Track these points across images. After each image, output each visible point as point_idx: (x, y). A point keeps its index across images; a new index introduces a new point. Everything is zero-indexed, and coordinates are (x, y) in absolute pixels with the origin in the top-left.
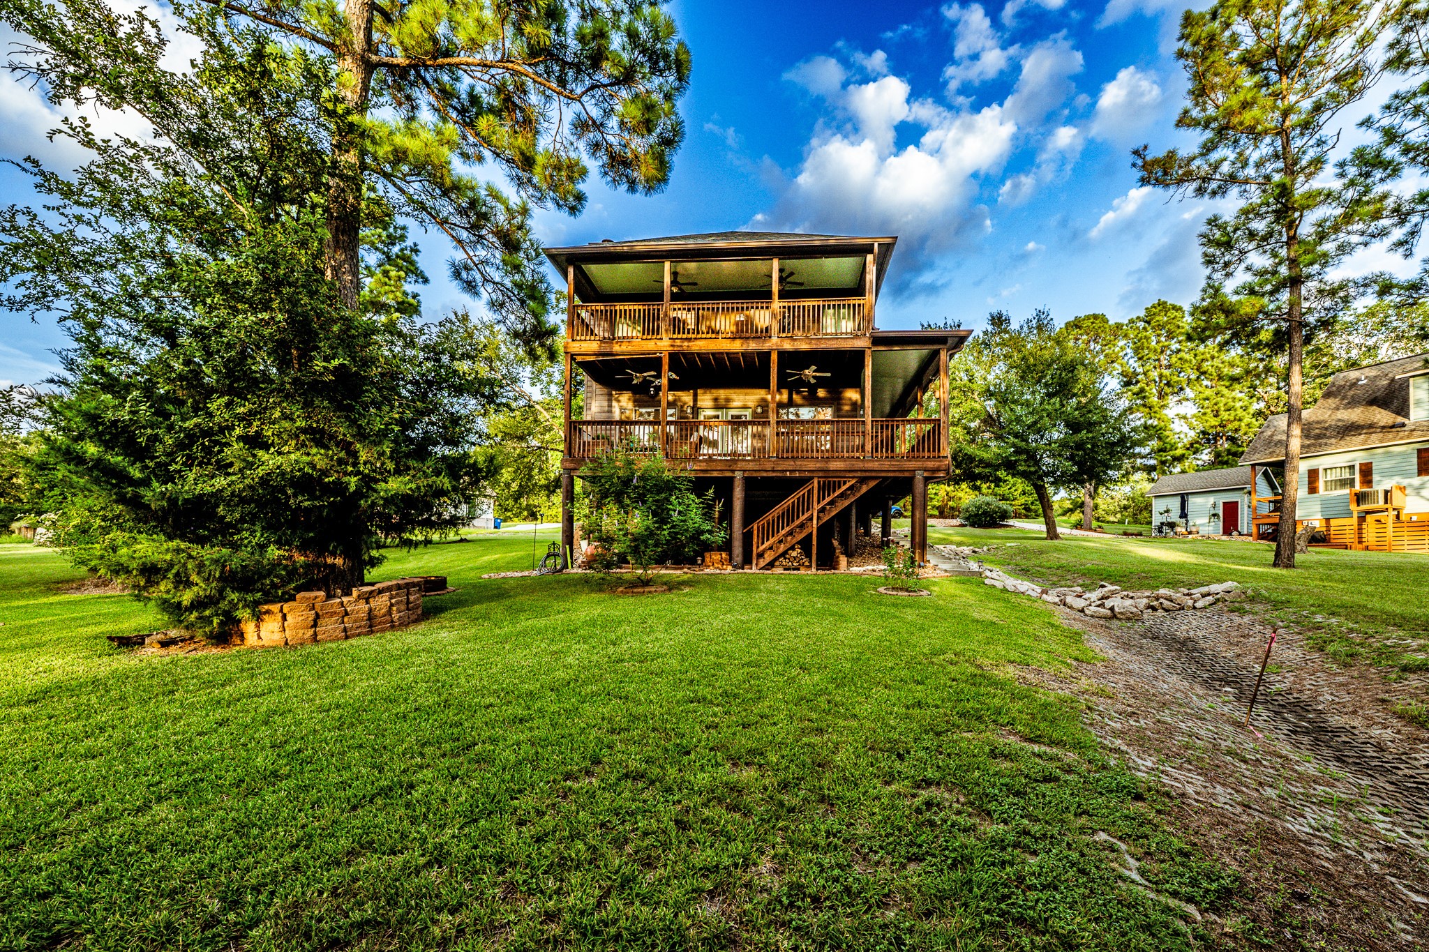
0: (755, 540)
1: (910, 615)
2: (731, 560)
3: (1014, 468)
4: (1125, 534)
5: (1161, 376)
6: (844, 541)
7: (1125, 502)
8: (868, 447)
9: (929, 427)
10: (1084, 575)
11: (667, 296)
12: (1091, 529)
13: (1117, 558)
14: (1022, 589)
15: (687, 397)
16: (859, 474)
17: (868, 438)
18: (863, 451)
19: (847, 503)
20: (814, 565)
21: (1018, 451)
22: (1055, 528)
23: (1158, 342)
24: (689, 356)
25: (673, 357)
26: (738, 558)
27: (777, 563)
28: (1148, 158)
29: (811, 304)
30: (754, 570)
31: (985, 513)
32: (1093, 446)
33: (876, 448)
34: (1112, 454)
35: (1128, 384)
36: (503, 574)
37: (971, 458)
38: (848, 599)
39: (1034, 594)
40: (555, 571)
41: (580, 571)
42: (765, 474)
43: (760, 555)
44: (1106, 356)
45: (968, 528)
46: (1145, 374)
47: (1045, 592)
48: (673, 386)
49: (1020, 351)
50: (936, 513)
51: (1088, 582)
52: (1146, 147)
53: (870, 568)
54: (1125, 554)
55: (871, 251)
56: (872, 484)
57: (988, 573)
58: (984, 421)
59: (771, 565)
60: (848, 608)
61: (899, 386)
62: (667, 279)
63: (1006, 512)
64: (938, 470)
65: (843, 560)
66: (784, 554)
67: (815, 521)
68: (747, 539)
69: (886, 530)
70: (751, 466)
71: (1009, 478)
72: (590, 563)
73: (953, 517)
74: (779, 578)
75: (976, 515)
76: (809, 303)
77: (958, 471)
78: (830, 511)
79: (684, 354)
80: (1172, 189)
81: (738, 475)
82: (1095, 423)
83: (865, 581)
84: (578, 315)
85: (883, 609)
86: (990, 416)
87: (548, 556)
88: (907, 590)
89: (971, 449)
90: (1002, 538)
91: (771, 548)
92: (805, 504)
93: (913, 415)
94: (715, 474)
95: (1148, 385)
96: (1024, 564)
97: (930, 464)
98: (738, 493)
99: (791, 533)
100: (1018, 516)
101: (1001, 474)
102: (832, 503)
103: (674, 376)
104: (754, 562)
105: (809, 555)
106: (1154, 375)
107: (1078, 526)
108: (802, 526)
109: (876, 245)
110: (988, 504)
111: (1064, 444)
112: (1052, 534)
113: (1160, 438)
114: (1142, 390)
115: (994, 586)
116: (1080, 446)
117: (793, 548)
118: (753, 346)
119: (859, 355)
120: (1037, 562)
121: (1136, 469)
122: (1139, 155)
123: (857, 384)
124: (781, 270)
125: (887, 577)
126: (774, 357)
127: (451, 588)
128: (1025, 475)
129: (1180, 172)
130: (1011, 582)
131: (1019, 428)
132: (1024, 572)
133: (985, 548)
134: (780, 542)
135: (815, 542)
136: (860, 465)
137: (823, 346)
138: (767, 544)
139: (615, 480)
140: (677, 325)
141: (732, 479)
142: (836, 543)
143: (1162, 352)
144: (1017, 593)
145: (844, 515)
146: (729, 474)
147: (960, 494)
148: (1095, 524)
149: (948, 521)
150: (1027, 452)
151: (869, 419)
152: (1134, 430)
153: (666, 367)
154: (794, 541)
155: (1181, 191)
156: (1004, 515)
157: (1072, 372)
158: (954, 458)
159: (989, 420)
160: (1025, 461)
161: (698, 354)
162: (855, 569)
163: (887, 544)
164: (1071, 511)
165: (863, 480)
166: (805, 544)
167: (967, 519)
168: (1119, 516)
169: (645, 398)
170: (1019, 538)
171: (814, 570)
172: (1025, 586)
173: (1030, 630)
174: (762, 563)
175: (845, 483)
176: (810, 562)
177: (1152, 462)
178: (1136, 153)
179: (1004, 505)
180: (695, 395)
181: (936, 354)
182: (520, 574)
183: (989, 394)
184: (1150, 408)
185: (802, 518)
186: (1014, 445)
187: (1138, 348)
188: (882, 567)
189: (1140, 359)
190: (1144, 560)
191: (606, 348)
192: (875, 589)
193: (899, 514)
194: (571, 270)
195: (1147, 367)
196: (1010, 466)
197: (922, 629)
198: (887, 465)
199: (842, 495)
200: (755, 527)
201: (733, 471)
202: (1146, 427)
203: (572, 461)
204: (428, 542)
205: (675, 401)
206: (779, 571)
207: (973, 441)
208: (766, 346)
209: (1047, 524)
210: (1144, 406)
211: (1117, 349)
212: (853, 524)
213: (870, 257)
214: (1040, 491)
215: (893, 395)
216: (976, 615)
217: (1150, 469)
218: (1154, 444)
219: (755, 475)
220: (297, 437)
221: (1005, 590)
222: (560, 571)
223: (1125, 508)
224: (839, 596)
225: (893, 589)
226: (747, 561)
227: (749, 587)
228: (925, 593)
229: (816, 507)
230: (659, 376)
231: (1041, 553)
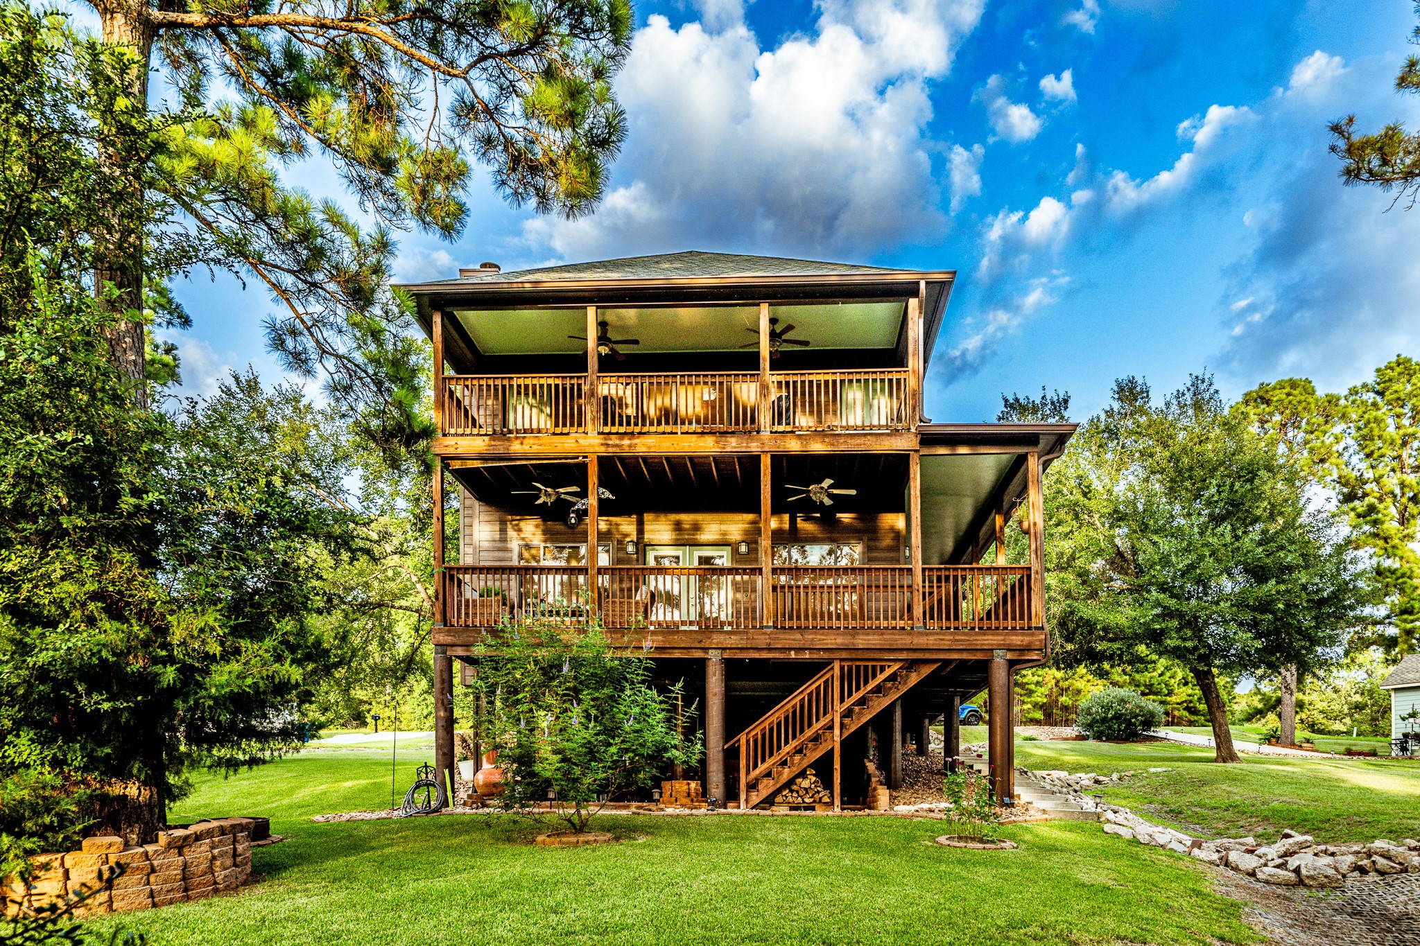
0: (743, 763)
1: (984, 876)
2: (704, 793)
3: (1160, 643)
4: (1350, 753)
5: (1403, 485)
6: (885, 763)
7: (1358, 698)
8: (918, 611)
9: (1012, 578)
10: (1266, 818)
11: (593, 363)
12: (1293, 745)
13: (1321, 792)
14: (1161, 840)
15: (627, 526)
16: (904, 656)
17: (918, 597)
18: (911, 618)
19: (885, 702)
20: (837, 802)
21: (1167, 614)
22: (1230, 741)
23: (1398, 428)
24: (631, 463)
25: (606, 463)
26: (717, 790)
27: (779, 799)
28: (1356, 138)
29: (822, 378)
30: (743, 809)
31: (1118, 717)
32: (1288, 606)
33: (929, 614)
34: (1319, 621)
35: (1349, 498)
36: (346, 816)
37: (1090, 625)
38: (891, 852)
39: (1180, 848)
40: (429, 811)
41: (468, 810)
42: (756, 655)
43: (752, 786)
44: (1311, 450)
45: (1091, 744)
46: (1377, 480)
47: (1197, 844)
48: (606, 508)
49: (1165, 446)
50: (1039, 715)
51: (1271, 830)
52: (1351, 120)
53: (925, 806)
54: (1331, 784)
55: (915, 293)
56: (926, 670)
57: (1110, 815)
58: (1112, 563)
59: (769, 802)
60: (891, 866)
61: (967, 511)
62: (592, 334)
63: (1152, 715)
64: (1029, 649)
65: (883, 795)
66: (789, 784)
67: (837, 731)
68: (731, 756)
69: (951, 745)
70: (733, 641)
71: (1155, 657)
72: (480, 797)
73: (1067, 723)
74: (782, 822)
75: (1104, 720)
76: (819, 376)
77: (1069, 647)
78: (860, 714)
79: (621, 459)
80: (1397, 187)
81: (714, 657)
82: (1290, 569)
83: (917, 827)
84: (451, 393)
85: (943, 867)
86: (1120, 554)
87: (417, 787)
88: (981, 841)
89: (1088, 610)
90: (1143, 759)
91: (768, 774)
92: (821, 702)
93: (987, 560)
94: (677, 655)
95: (1381, 500)
96: (1175, 801)
97: (1017, 640)
98: (715, 683)
99: (799, 751)
100: (1173, 722)
101: (1142, 649)
102: (862, 702)
103: (608, 495)
104: (743, 796)
105: (828, 785)
106: (1392, 483)
107: (1272, 738)
108: (816, 739)
109: (923, 285)
110: (1123, 701)
111: (1241, 603)
112: (1225, 753)
113: (1402, 591)
114: (1372, 509)
115: (1118, 836)
116: (1265, 606)
117: (803, 774)
118: (733, 445)
119: (900, 462)
120: (1194, 798)
121: (1366, 644)
122: (1341, 133)
123: (900, 505)
124: (773, 321)
125: (950, 821)
126: (766, 462)
127: (275, 837)
128: (1178, 653)
129: (1408, 161)
130: (1144, 829)
131: (1165, 575)
132: (1174, 815)
133: (1115, 776)
134: (784, 763)
135: (837, 765)
136: (904, 640)
137: (843, 447)
138: (762, 768)
139: (531, 667)
140: (610, 410)
141: (702, 663)
142: (871, 767)
143: (1404, 444)
144: (1153, 846)
145: (882, 721)
146: (698, 654)
147: (1080, 684)
148: (1300, 734)
149: (1057, 730)
150: (1181, 615)
151: (918, 566)
152: (1357, 576)
153: (593, 479)
154: (806, 763)
155: (1409, 191)
156: (1149, 721)
157: (1251, 481)
158: (1062, 624)
159: (1119, 561)
160: (1179, 630)
161: (644, 459)
162: (902, 809)
163: (952, 767)
164: (1260, 713)
165: (911, 665)
166: (823, 768)
167: (1089, 726)
168: (1348, 720)
169: (559, 527)
170: (1172, 759)
171: (837, 810)
172: (1169, 835)
173: (1161, 898)
174: (755, 798)
175: (882, 669)
176: (832, 796)
177: (1392, 631)
178: (1336, 128)
179: (1150, 704)
180: (640, 523)
181: (1021, 460)
182: (375, 816)
183: (1117, 517)
184: (1386, 539)
185: (817, 726)
186: (1158, 604)
187: (1364, 438)
188: (944, 805)
189: (1368, 456)
190: (1365, 793)
191: (500, 448)
192: (933, 839)
193: (975, 718)
194: (437, 319)
195: (1382, 470)
196: (1154, 637)
197: (999, 894)
198: (946, 640)
199: (878, 689)
200: (743, 741)
201: (705, 649)
202: (1379, 572)
203: (449, 633)
204: (253, 762)
205: (609, 532)
206: (782, 810)
207: (1093, 595)
208: (754, 447)
209: (1217, 735)
210: (1376, 535)
211: (1329, 440)
212: (898, 736)
213: (913, 303)
214: (1204, 680)
215: (957, 525)
216: (1083, 877)
217: (1389, 643)
218: (1395, 598)
219: (740, 655)
220: (83, 605)
221: (1135, 842)
222: (436, 811)
223: (1359, 707)
224: (876, 848)
225: (960, 838)
226: (731, 794)
227: (738, 833)
228: (1008, 844)
229: (839, 708)
230: (583, 494)
231: (1203, 783)
